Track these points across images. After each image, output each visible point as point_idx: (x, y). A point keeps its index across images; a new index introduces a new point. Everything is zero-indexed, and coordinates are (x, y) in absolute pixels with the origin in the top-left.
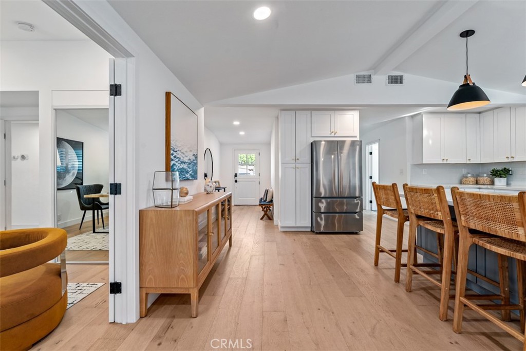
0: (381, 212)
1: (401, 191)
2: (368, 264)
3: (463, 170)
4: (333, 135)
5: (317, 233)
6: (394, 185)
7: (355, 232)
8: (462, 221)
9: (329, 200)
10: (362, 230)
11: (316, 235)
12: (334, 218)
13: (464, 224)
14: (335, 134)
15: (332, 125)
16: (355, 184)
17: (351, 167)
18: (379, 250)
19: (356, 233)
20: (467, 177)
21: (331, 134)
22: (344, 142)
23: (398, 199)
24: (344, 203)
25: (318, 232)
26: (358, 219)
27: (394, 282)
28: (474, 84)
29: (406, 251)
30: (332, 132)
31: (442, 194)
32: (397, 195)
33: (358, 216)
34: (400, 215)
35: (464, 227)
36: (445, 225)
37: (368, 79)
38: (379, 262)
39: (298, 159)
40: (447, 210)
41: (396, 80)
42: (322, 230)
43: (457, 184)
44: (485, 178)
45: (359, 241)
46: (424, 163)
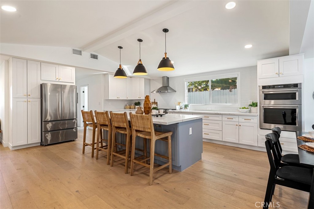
0: (86, 125)
1: (94, 114)
2: (79, 154)
3: (126, 102)
4: (57, 80)
5: (46, 146)
6: (91, 111)
7: (72, 140)
8: (113, 124)
9: (54, 123)
10: (77, 138)
11: (44, 147)
12: (59, 133)
13: (113, 125)
14: (59, 80)
15: (57, 74)
16: (73, 111)
17: (71, 100)
18: (85, 145)
19: (74, 141)
20: (127, 106)
21: (56, 80)
22: (65, 86)
23: (93, 117)
24: (66, 123)
25: (47, 144)
26: (75, 132)
27: (91, 158)
28: (122, 69)
29: (96, 143)
30: (57, 79)
31: (107, 114)
32: (92, 116)
33: (75, 129)
34: (94, 125)
35: (114, 126)
36: (109, 126)
37: (80, 53)
38: (85, 151)
39: (29, 95)
40: (109, 120)
41: (94, 57)
42: (49, 143)
43: (123, 109)
44: (133, 106)
45: (75, 144)
46: (110, 99)
